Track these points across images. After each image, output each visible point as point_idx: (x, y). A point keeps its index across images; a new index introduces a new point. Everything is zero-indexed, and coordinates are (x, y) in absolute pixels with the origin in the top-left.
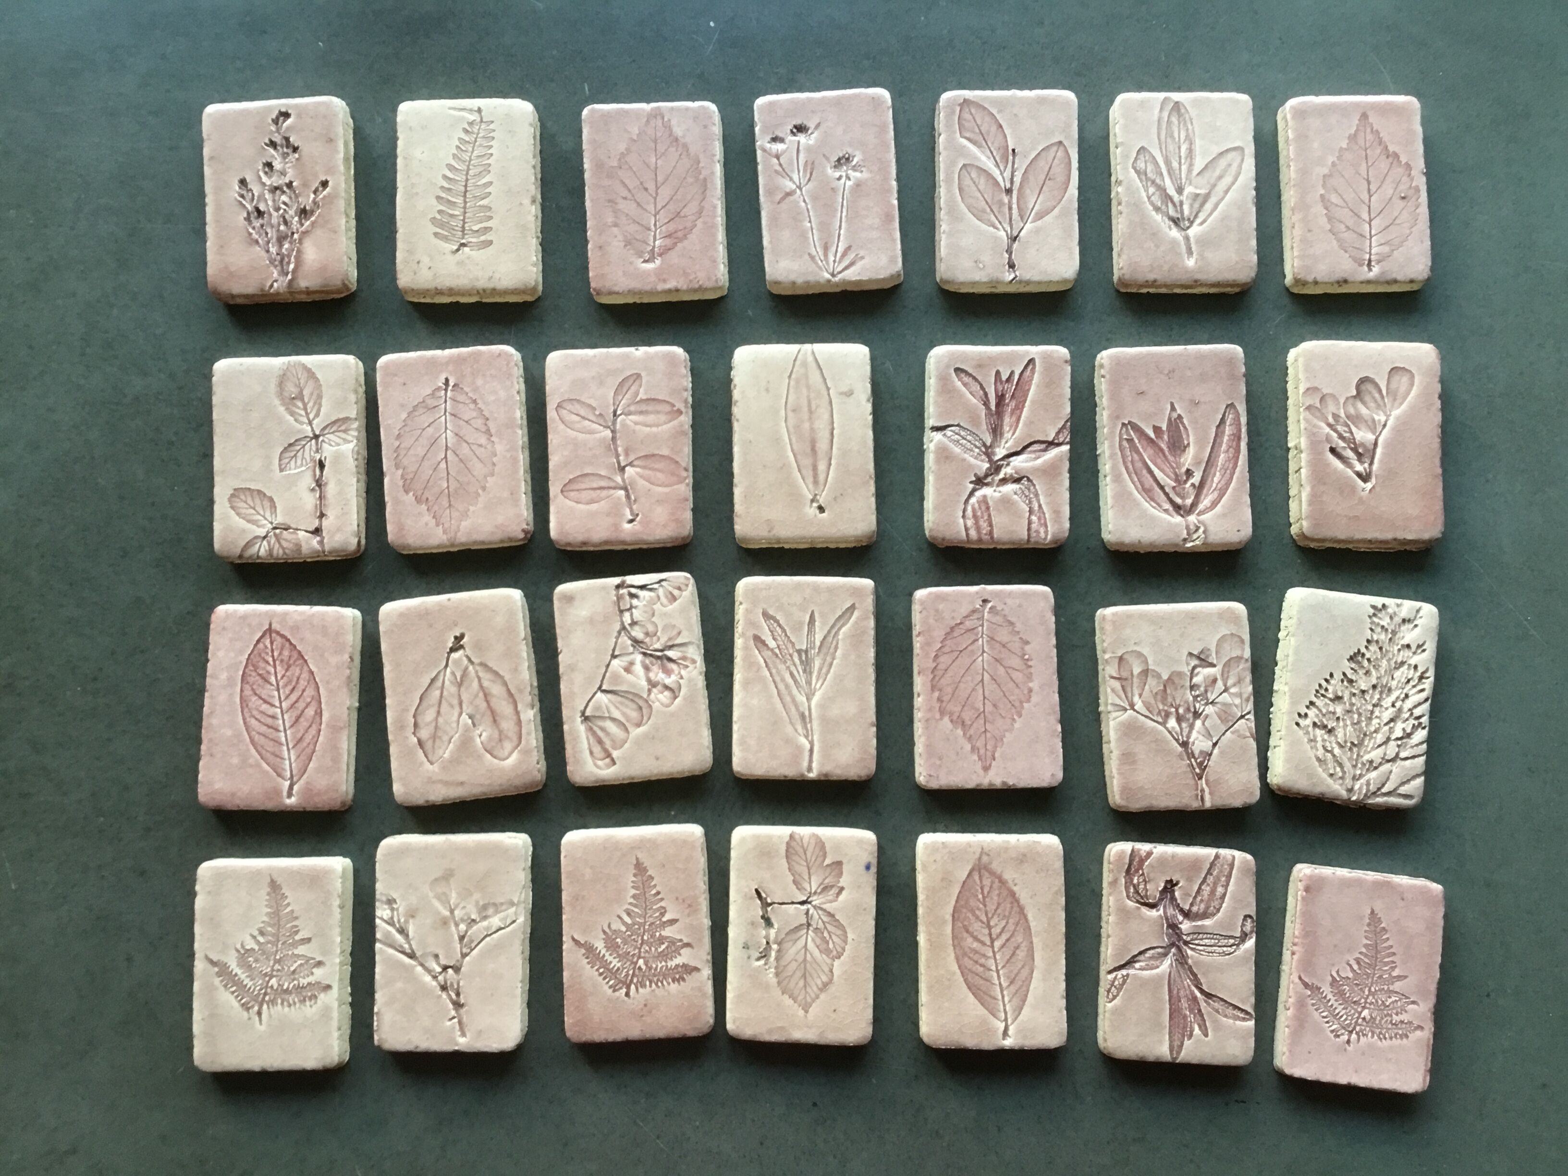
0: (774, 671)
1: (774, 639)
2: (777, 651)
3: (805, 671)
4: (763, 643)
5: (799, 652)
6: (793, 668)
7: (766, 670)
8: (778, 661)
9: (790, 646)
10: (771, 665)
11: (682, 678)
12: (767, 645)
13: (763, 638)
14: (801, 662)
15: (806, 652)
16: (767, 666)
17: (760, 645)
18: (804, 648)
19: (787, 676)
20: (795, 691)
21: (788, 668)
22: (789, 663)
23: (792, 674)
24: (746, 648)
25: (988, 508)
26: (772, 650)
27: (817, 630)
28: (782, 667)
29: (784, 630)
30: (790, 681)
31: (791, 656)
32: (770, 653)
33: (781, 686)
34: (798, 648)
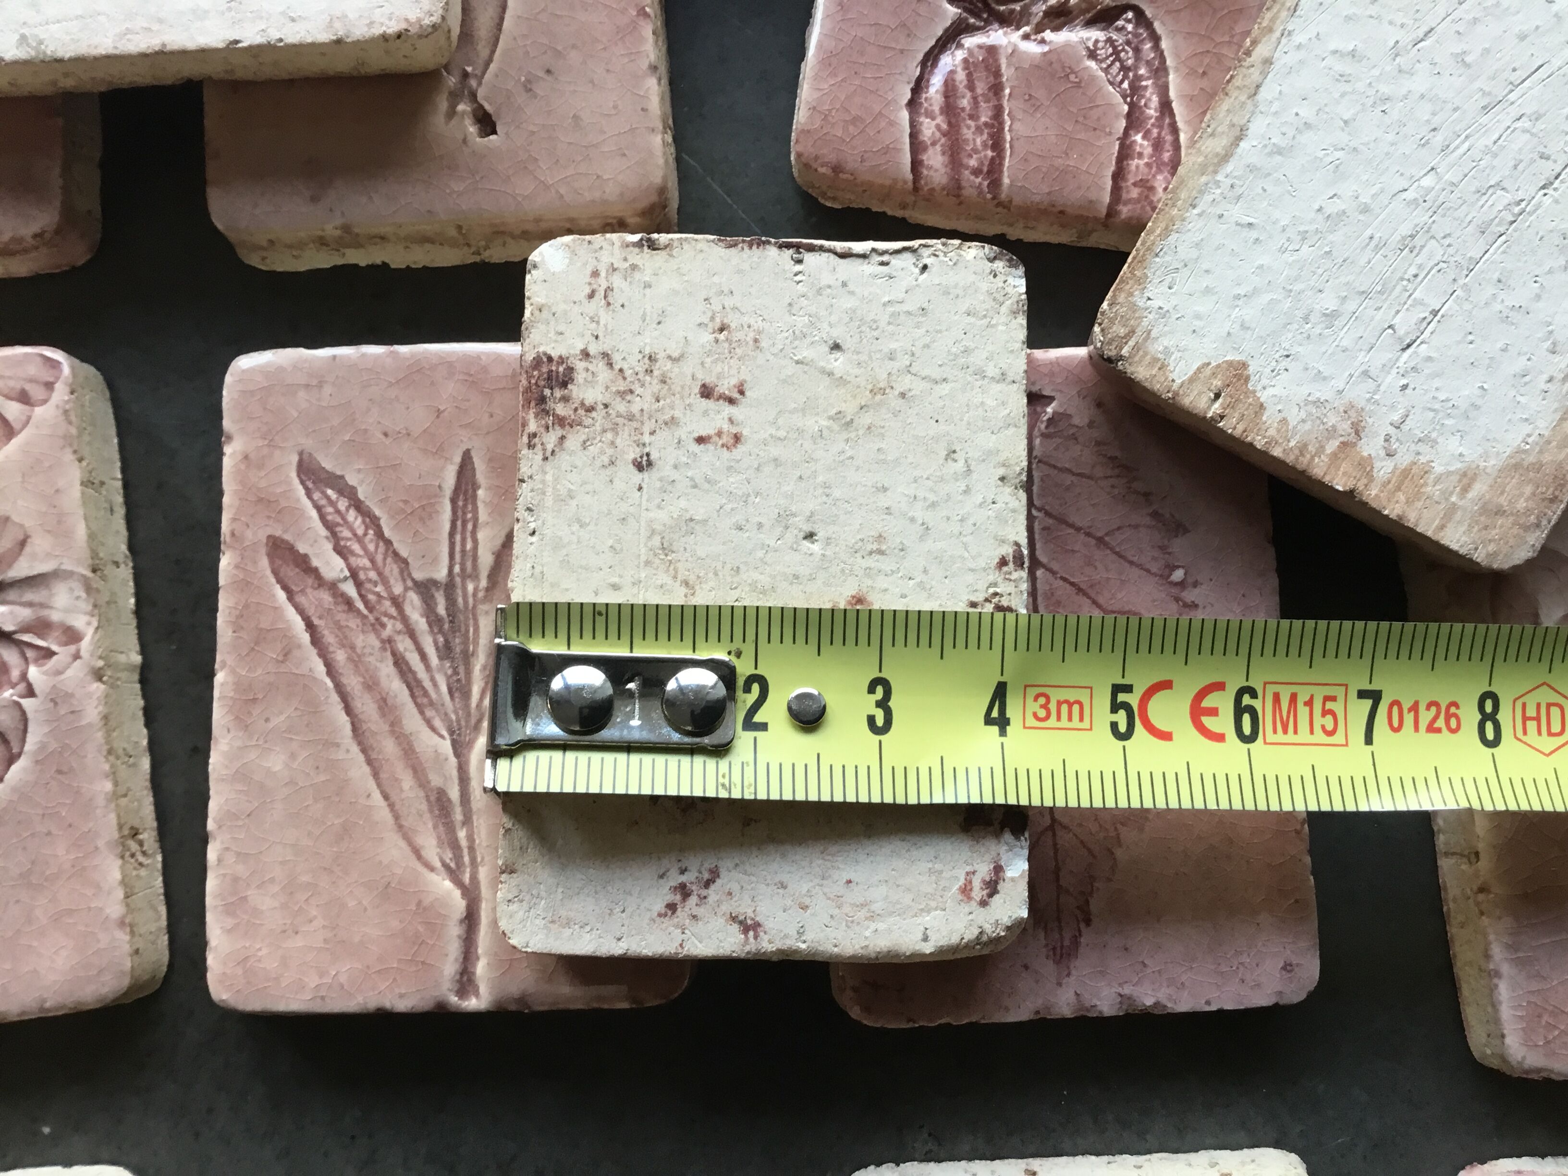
0: (340, 656)
1: (341, 551)
2: (350, 589)
3: (446, 652)
4: (304, 564)
5: (425, 588)
6: (404, 645)
7: (313, 652)
8: (353, 623)
9: (392, 570)
10: (329, 638)
11: (30, 692)
12: (315, 572)
13: (302, 548)
14: (434, 621)
15: (449, 587)
16: (316, 641)
17: (290, 572)
18: (441, 574)
19: (387, 671)
20: (412, 721)
21: (388, 643)
22: (391, 627)
23: (400, 663)
24: (244, 585)
25: (996, 89)
26: (333, 587)
27: (483, 515)
28: (367, 642)
29: (372, 521)
30: (396, 687)
31: (397, 602)
32: (326, 597)
33: (366, 706)
34: (419, 575)
